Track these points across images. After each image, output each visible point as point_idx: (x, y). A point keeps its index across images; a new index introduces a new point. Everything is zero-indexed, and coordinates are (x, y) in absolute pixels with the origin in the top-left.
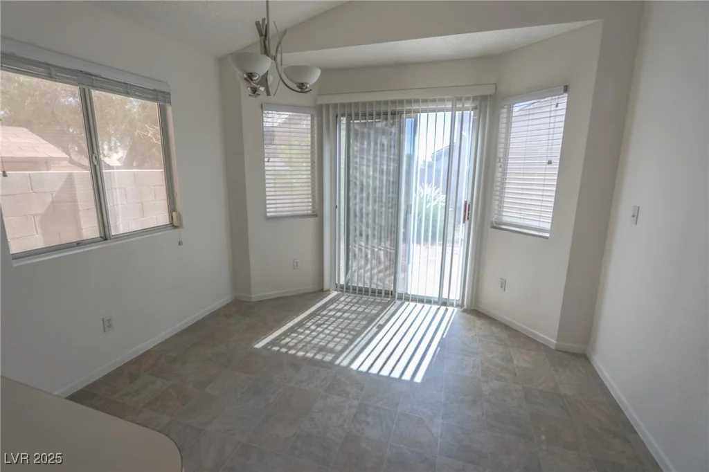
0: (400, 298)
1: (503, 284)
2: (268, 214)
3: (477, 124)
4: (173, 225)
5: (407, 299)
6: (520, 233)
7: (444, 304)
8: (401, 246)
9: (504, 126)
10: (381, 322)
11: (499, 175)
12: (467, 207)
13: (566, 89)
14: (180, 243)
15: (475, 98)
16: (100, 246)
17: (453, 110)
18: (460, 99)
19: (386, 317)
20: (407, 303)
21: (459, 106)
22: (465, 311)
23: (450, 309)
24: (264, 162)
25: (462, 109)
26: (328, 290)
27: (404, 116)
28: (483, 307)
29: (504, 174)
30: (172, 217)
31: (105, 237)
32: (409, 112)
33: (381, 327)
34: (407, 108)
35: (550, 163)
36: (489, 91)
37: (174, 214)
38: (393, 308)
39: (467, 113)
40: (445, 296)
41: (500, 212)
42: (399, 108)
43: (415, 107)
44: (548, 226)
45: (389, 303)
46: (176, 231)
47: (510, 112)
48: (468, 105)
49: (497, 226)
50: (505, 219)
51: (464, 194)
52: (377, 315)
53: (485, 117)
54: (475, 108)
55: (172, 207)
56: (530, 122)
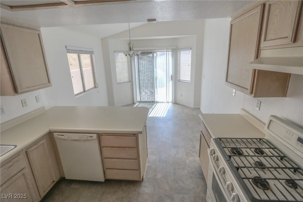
0: (156, 102)
1: (182, 95)
2: (118, 82)
3: (172, 55)
4: (95, 87)
5: (158, 103)
6: (184, 82)
7: (168, 102)
8: (156, 89)
9: (179, 56)
10: (153, 108)
11: (179, 68)
12: (172, 76)
13: (191, 49)
14: (98, 92)
15: (171, 49)
16: (84, 94)
17: (166, 52)
18: (168, 49)
19: (154, 107)
20: (158, 104)
21: (168, 51)
22: (173, 103)
23: (169, 103)
24: (116, 67)
25: (169, 51)
26: (136, 103)
27: (154, 53)
28: (178, 102)
29: (180, 68)
30: (95, 85)
31: (84, 91)
32: (155, 52)
33: (153, 109)
34: (154, 51)
35: (189, 65)
36: (175, 48)
37: (96, 84)
38: (155, 105)
39: (170, 52)
40: (168, 100)
41: (180, 77)
42: (153, 51)
43: (157, 51)
44: (190, 80)
45: (153, 104)
46: (97, 88)
47: (180, 53)
48: (170, 50)
49: (179, 81)
50: (181, 79)
51: (171, 73)
52: (151, 107)
53: (174, 54)
54: (172, 51)
55: (95, 82)
56: (185, 54)
